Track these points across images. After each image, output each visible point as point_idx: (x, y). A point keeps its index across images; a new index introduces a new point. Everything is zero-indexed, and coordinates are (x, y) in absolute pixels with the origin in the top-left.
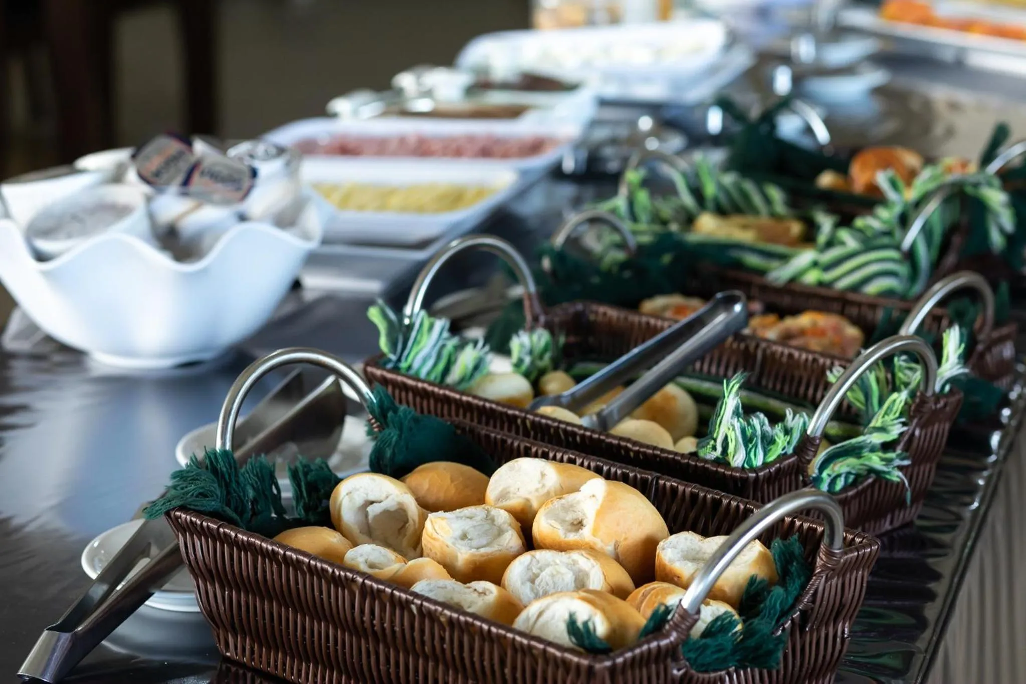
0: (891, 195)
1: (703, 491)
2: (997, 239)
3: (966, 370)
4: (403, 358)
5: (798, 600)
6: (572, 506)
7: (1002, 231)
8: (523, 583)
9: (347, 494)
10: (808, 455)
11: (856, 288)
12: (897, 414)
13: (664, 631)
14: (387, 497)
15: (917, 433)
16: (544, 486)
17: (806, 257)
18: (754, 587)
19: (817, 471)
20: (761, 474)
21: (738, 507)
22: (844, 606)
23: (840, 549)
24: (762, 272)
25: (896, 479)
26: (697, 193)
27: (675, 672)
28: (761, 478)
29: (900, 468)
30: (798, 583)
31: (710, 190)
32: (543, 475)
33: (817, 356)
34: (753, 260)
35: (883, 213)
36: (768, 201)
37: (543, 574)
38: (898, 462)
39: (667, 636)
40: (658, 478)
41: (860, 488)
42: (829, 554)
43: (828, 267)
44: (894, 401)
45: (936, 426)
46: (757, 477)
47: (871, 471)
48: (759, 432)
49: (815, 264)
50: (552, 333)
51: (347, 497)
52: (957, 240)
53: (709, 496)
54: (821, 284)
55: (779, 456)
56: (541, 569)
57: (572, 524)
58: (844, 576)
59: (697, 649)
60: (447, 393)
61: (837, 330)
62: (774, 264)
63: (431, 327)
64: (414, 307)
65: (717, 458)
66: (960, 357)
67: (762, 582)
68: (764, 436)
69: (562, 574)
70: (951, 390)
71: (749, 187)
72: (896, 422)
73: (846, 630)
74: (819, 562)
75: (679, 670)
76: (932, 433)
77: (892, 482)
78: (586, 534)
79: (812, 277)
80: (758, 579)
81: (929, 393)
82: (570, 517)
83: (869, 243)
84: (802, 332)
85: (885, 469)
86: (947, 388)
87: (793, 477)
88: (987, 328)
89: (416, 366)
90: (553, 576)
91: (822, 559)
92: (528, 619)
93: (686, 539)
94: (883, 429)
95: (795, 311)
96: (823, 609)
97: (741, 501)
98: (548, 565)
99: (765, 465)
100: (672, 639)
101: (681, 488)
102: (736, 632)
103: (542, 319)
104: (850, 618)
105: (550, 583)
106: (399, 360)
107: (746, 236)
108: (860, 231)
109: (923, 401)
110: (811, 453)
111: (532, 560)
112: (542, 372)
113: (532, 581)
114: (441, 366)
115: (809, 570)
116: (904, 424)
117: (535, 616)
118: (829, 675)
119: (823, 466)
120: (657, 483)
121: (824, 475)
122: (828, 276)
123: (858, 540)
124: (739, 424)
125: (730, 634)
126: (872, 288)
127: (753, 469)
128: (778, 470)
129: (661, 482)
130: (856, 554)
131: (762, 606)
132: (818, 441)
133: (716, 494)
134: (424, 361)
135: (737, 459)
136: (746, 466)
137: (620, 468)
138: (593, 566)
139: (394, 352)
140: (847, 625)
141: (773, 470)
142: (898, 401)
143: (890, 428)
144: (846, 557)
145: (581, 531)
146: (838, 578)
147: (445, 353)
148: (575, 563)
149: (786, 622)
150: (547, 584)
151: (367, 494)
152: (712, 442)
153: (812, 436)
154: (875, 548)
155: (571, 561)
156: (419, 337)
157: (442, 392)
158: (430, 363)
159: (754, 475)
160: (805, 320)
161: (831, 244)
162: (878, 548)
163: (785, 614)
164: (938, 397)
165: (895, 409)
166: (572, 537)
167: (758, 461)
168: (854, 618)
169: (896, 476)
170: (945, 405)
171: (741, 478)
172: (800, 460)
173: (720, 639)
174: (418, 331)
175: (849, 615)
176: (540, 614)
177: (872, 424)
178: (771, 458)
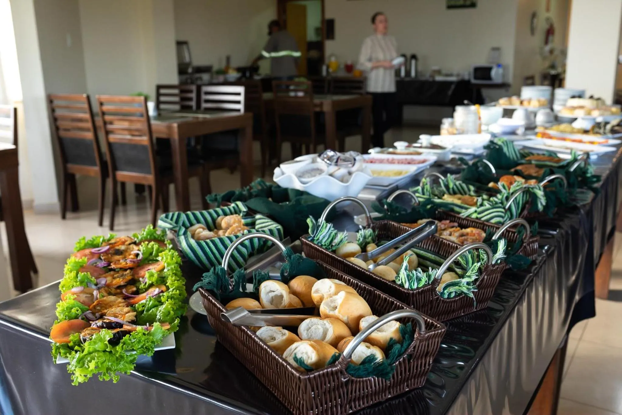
0: (503, 191)
1: (389, 297)
2: (540, 207)
3: (505, 256)
4: (316, 236)
5: (406, 350)
6: (335, 300)
7: (541, 204)
8: (304, 331)
9: (265, 287)
10: (435, 286)
11: (488, 221)
12: (476, 271)
13: (336, 364)
14: (277, 290)
15: (486, 277)
16: (330, 291)
17: (473, 209)
18: (392, 341)
19: (442, 290)
20: (415, 292)
21: (399, 305)
22: (429, 352)
23: (424, 332)
24: (459, 213)
25: (471, 296)
26: (447, 186)
27: (343, 379)
28: (415, 293)
29: (473, 292)
30: (408, 343)
31: (451, 185)
32: (331, 287)
33: (457, 245)
34: (457, 209)
35: (499, 196)
36: (469, 190)
37: (312, 328)
38: (472, 290)
39: (336, 366)
40: (375, 290)
41: (461, 297)
42: (420, 334)
43: (479, 213)
44: (475, 266)
45: (494, 275)
46: (413, 293)
47: (462, 292)
48: (415, 276)
49: (476, 211)
50: (374, 231)
51: (264, 288)
52: (527, 206)
53: (390, 299)
54: (477, 218)
55: (423, 285)
56: (312, 326)
57: (333, 308)
58: (429, 340)
59: (355, 370)
60: (322, 249)
61: (479, 234)
62: (464, 210)
63: (326, 226)
64: (322, 219)
65: (400, 284)
66: (504, 251)
67: (395, 340)
68: (417, 277)
69: (319, 329)
70: (501, 262)
71: (464, 185)
72: (474, 274)
73: (431, 361)
74: (415, 336)
75: (344, 379)
76: (492, 277)
77: (470, 297)
78: (336, 313)
79: (474, 216)
80: (393, 339)
81: (490, 264)
82: (332, 305)
83: (494, 206)
84: (467, 234)
85: (467, 292)
86: (499, 261)
87: (430, 293)
88: (527, 238)
89: (320, 239)
90: (315, 329)
91: (416, 335)
92: (291, 349)
93: (372, 318)
94: (469, 277)
95: (466, 227)
96: (418, 354)
97: (401, 303)
98: (315, 324)
99: (418, 288)
100: (338, 368)
101: (382, 295)
102: (376, 363)
103: (371, 225)
104: (433, 356)
105: (314, 332)
106: (314, 237)
107: (458, 202)
108: (492, 202)
109: (487, 266)
110: (437, 285)
111: (310, 322)
112: (367, 243)
113: (308, 330)
114: (330, 239)
115: (412, 338)
116: (477, 276)
117: (294, 349)
118: (423, 377)
119: (445, 288)
120: (374, 292)
121: (445, 292)
122: (479, 216)
123: (438, 325)
124: (406, 273)
125: (373, 364)
126: (493, 221)
127: (412, 290)
128: (422, 291)
129: (376, 292)
130: (434, 333)
131: (390, 352)
132: (439, 281)
133: (393, 299)
134: (324, 237)
135: (407, 286)
136: (409, 288)
137: (364, 285)
138: (330, 327)
139: (313, 235)
140: (431, 359)
141: (420, 290)
142: (477, 266)
143: (472, 276)
144: (428, 334)
145: (335, 311)
146: (426, 342)
147: (332, 235)
148: (325, 324)
149: (401, 358)
150: (313, 332)
151: (271, 288)
152: (399, 278)
153: (437, 279)
154: (443, 330)
155: (323, 324)
156: (322, 230)
157: (321, 249)
158: (326, 238)
159: (412, 292)
160: (469, 230)
161: (482, 205)
162: (445, 331)
163: (400, 355)
164: (493, 266)
165: (475, 269)
166: (331, 313)
167: (415, 287)
168: (435, 355)
169: (472, 295)
170: (497, 268)
171: (407, 293)
172: (432, 287)
173: (367, 366)
174: (322, 227)
175: (432, 354)
176: (296, 349)
177: (467, 274)
178: (420, 286)
